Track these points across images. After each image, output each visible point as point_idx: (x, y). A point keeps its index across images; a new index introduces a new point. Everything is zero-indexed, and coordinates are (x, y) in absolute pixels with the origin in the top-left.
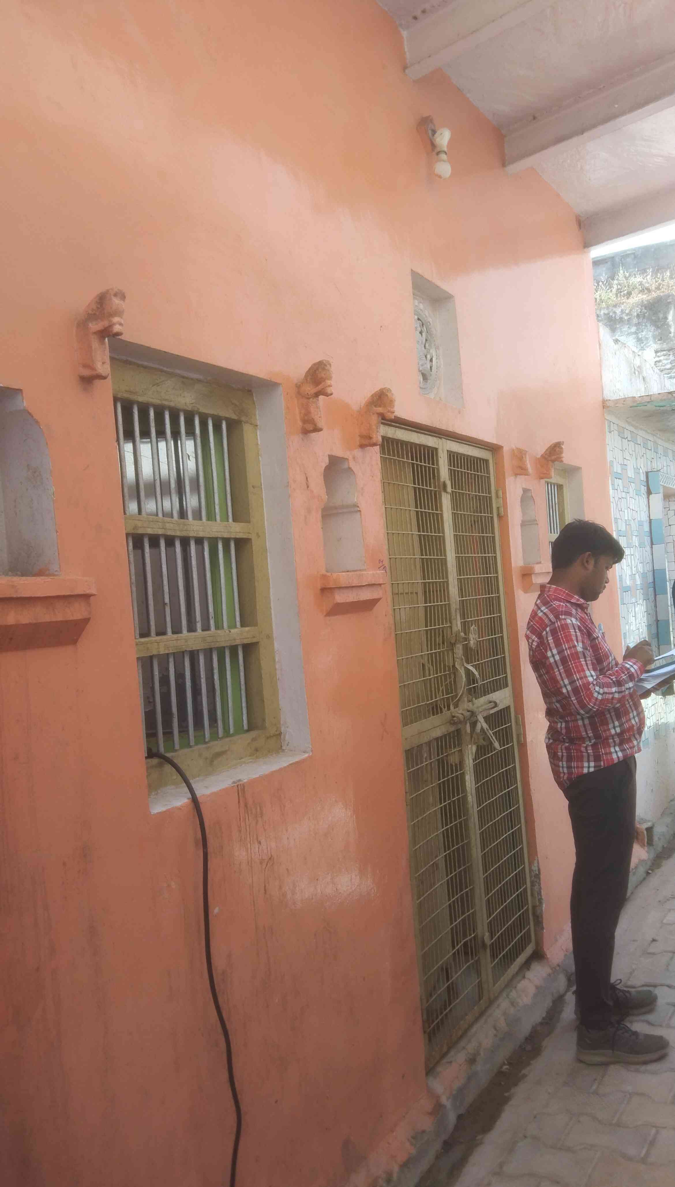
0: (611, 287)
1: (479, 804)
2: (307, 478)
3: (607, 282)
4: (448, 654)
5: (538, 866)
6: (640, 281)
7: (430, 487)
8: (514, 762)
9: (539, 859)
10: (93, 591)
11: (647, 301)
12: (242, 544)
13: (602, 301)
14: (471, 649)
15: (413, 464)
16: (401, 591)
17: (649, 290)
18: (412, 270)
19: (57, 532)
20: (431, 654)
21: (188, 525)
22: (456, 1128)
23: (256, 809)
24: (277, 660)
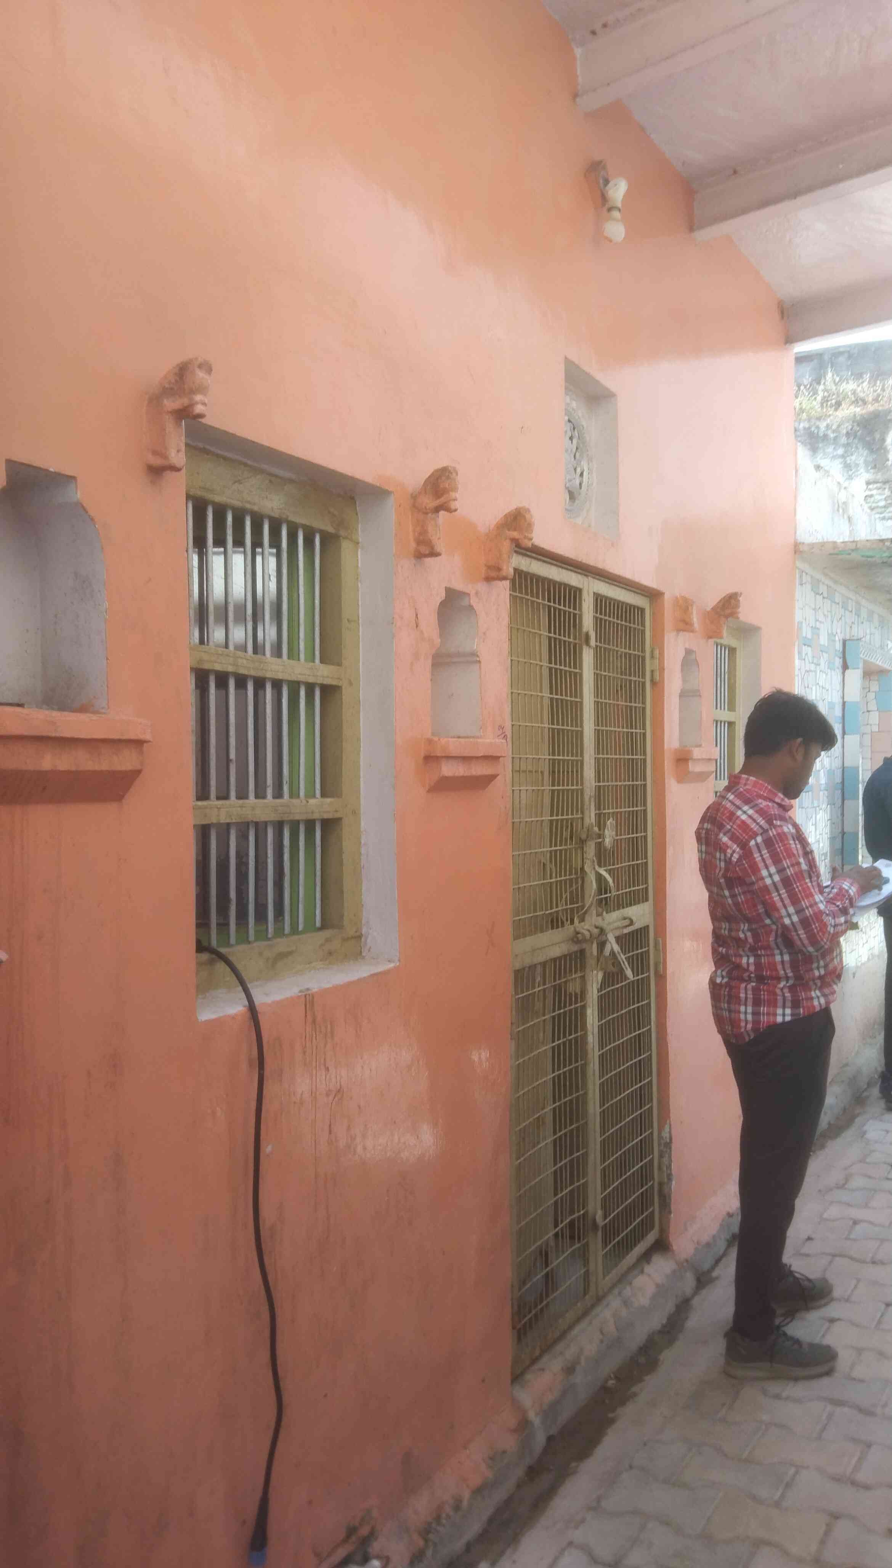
0: (815, 393)
1: (601, 1046)
2: (417, 615)
3: (810, 387)
4: (576, 854)
5: (670, 1132)
6: (853, 390)
7: (569, 637)
8: (649, 997)
9: (672, 1123)
10: (148, 737)
11: (861, 415)
12: (329, 692)
13: (802, 410)
14: (605, 850)
15: (549, 607)
16: (523, 768)
17: (865, 402)
18: (566, 358)
19: (107, 659)
20: (556, 851)
21: (266, 663)
22: (546, 1451)
23: (326, 1027)
24: (363, 842)
